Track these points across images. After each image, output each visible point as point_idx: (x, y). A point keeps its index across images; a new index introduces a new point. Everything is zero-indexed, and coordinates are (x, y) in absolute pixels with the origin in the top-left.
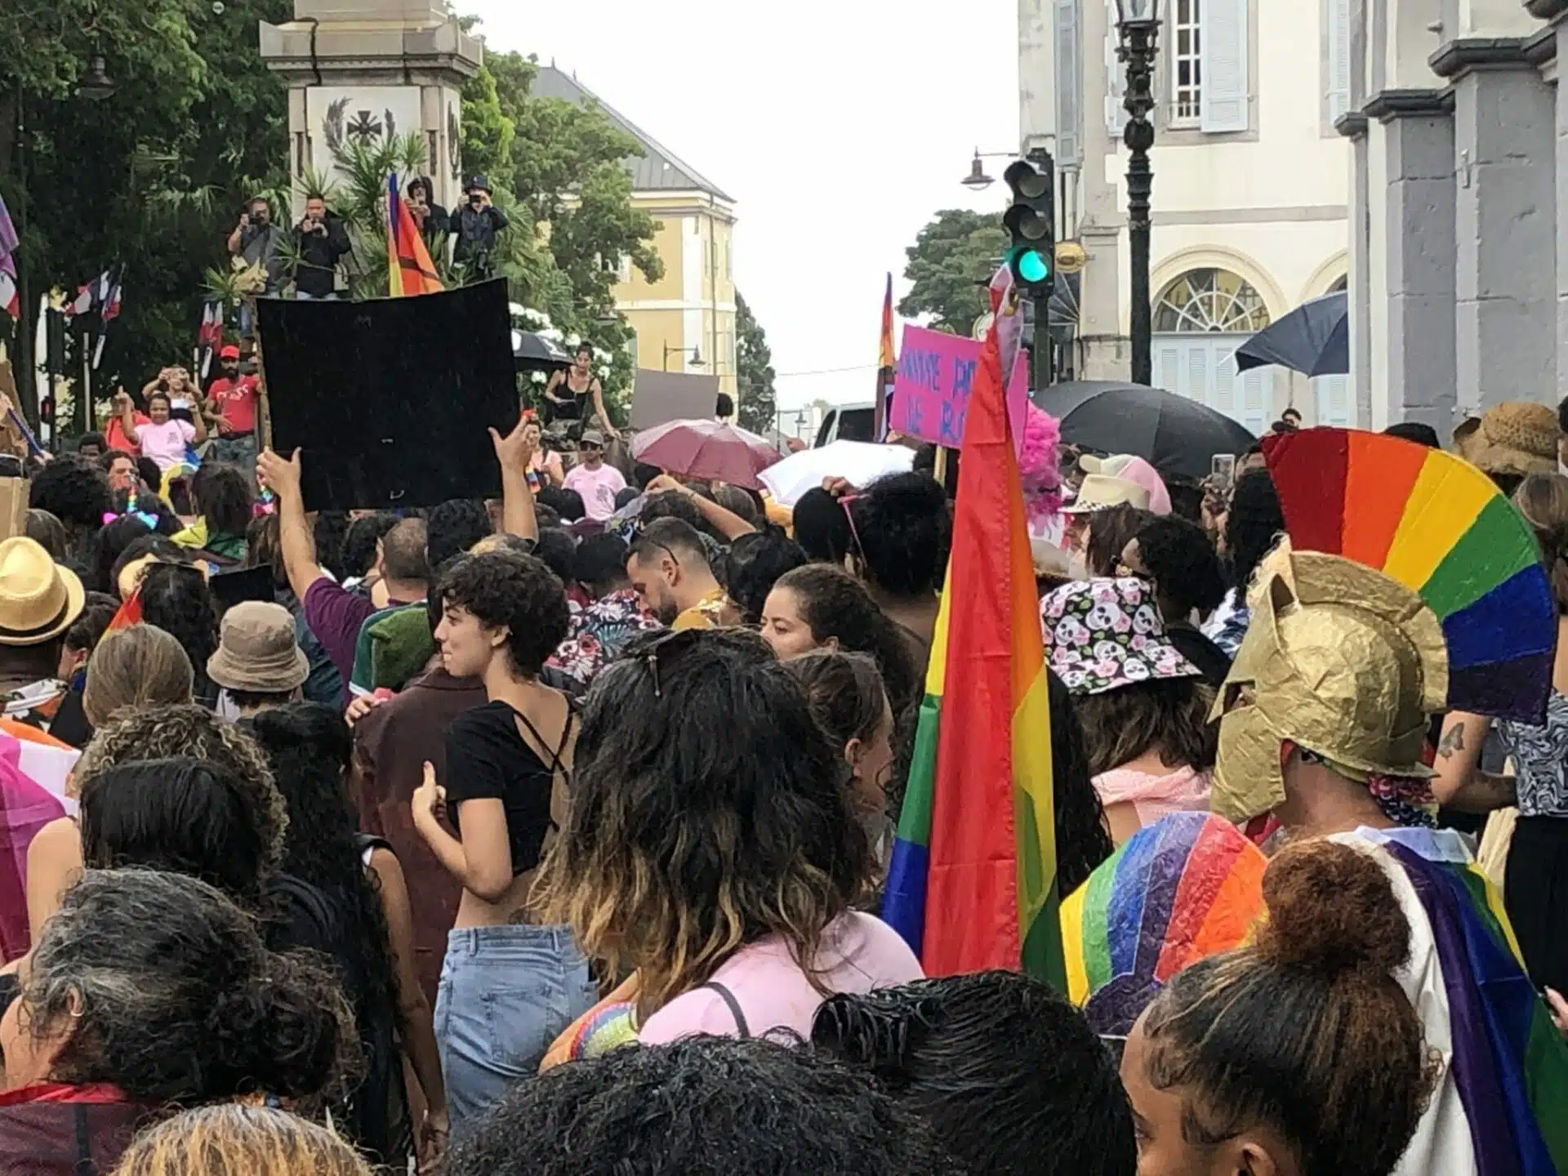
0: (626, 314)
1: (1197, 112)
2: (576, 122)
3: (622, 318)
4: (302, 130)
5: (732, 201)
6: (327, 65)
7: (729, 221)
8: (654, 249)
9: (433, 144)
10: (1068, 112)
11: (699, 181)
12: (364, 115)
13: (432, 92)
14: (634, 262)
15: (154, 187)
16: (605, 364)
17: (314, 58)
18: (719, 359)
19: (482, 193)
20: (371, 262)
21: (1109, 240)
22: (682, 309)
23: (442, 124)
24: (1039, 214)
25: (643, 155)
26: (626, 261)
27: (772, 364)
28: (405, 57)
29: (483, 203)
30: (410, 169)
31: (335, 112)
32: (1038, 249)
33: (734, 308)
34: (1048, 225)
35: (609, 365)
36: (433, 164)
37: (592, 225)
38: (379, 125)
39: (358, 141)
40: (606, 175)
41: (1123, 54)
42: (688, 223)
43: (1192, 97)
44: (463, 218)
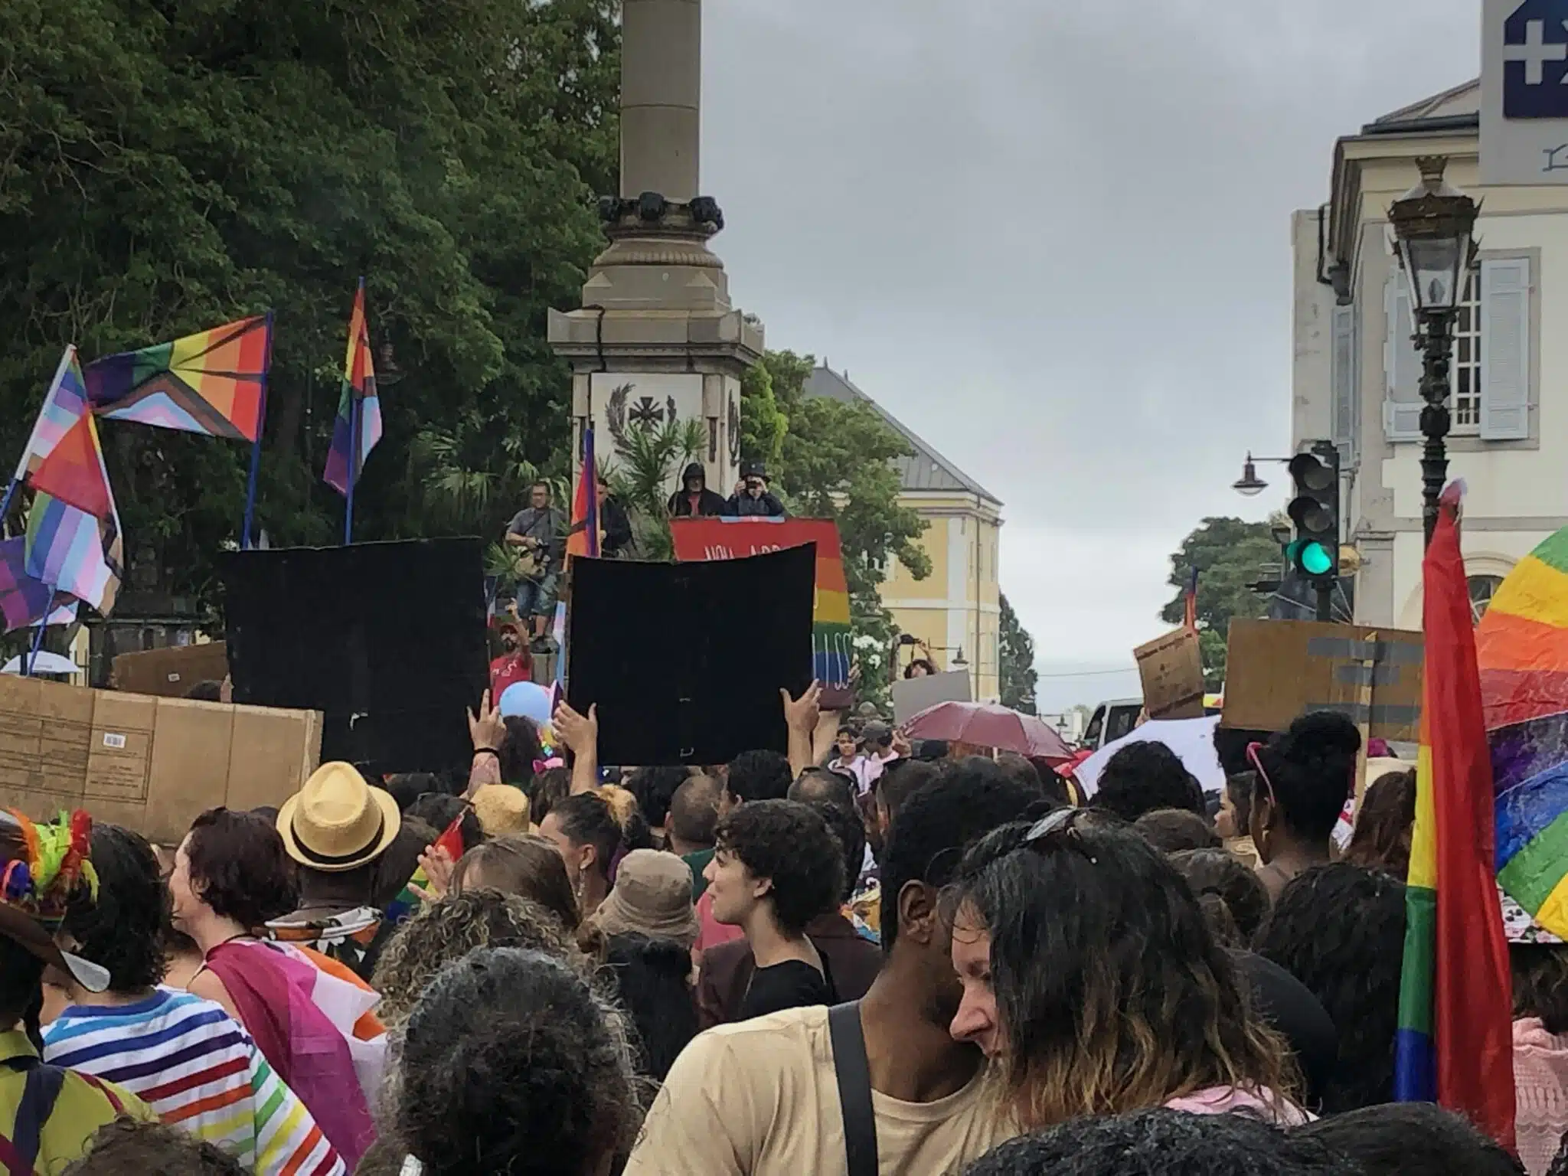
0: (892, 611)
1: (1477, 421)
2: (849, 421)
3: (887, 615)
4: (585, 414)
5: (999, 504)
6: (613, 352)
7: (996, 523)
8: (921, 547)
9: (713, 432)
10: (1346, 415)
11: (966, 483)
12: (647, 401)
13: (714, 382)
14: (901, 560)
15: (434, 475)
16: (876, 653)
17: (600, 345)
18: (982, 660)
19: (758, 480)
20: (649, 545)
21: (1386, 544)
22: (946, 609)
23: (722, 412)
24: (1323, 506)
25: (914, 455)
26: (892, 558)
27: (1034, 666)
28: (689, 345)
29: (759, 489)
30: (688, 455)
31: (618, 397)
32: (1321, 542)
33: (999, 610)
34: (1334, 520)
35: (880, 654)
36: (713, 450)
37: (860, 523)
38: (661, 411)
39: (639, 426)
40: (875, 474)
41: (1419, 341)
42: (955, 523)
43: (1472, 404)
44: (740, 504)
